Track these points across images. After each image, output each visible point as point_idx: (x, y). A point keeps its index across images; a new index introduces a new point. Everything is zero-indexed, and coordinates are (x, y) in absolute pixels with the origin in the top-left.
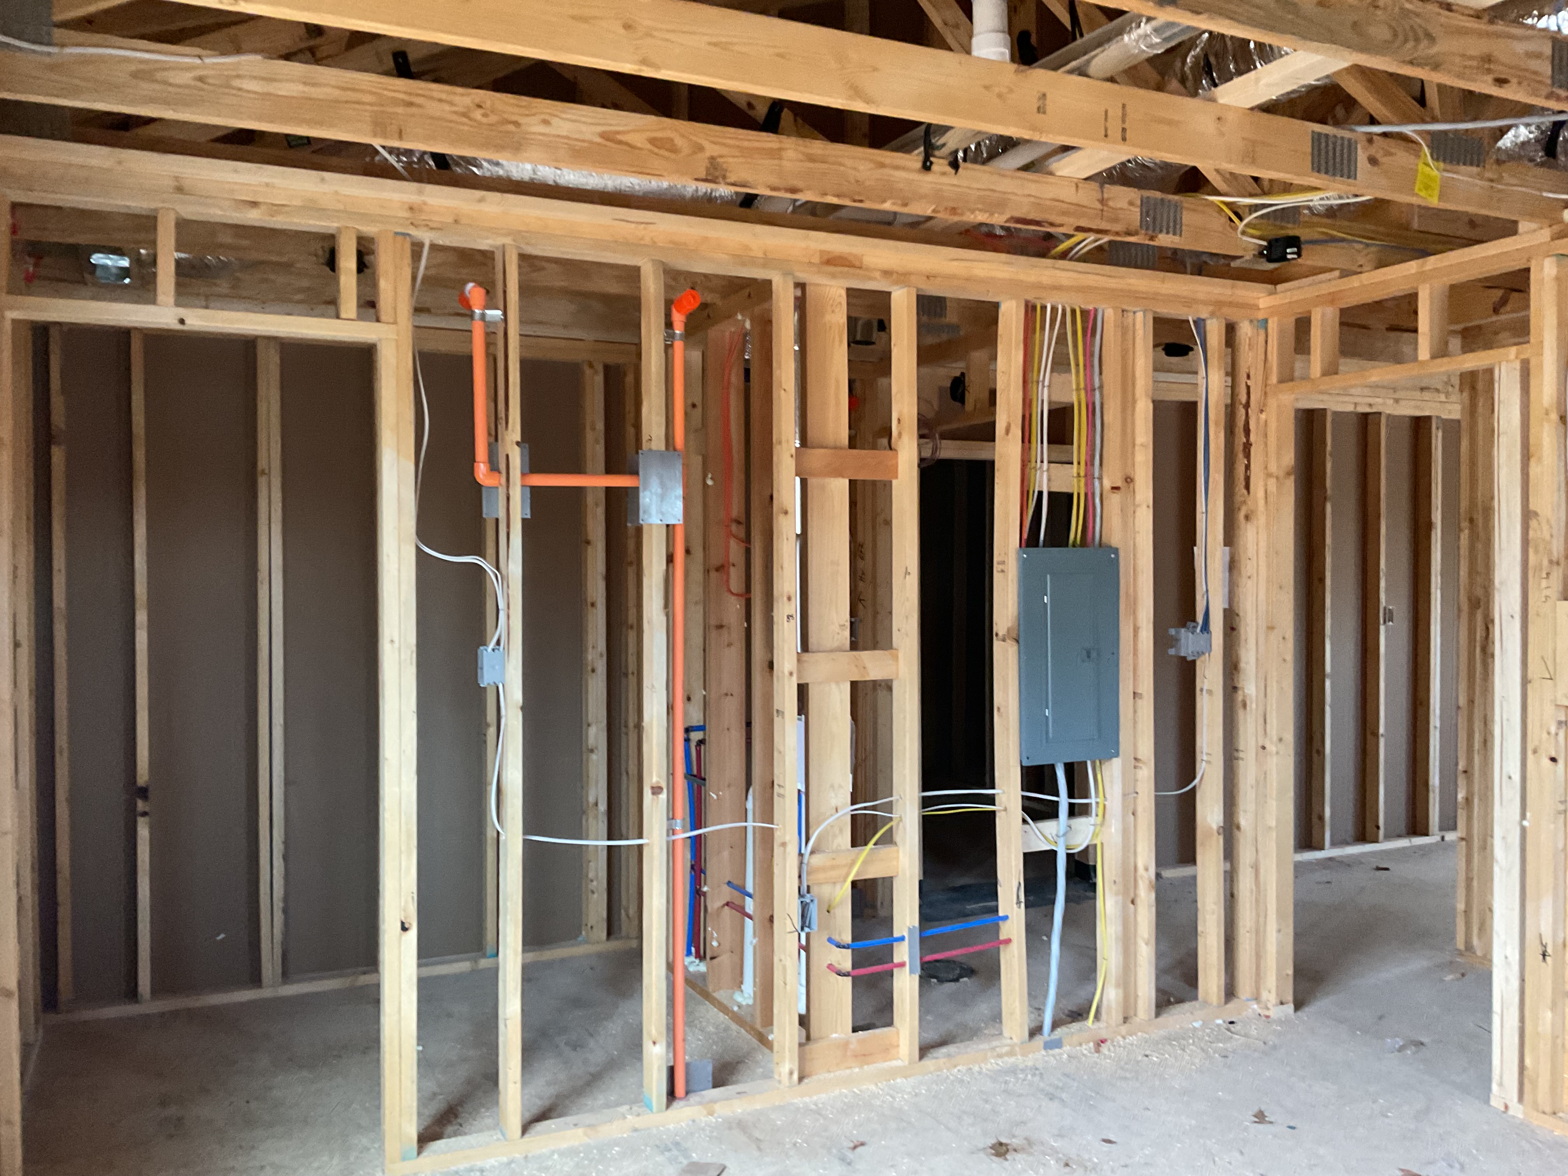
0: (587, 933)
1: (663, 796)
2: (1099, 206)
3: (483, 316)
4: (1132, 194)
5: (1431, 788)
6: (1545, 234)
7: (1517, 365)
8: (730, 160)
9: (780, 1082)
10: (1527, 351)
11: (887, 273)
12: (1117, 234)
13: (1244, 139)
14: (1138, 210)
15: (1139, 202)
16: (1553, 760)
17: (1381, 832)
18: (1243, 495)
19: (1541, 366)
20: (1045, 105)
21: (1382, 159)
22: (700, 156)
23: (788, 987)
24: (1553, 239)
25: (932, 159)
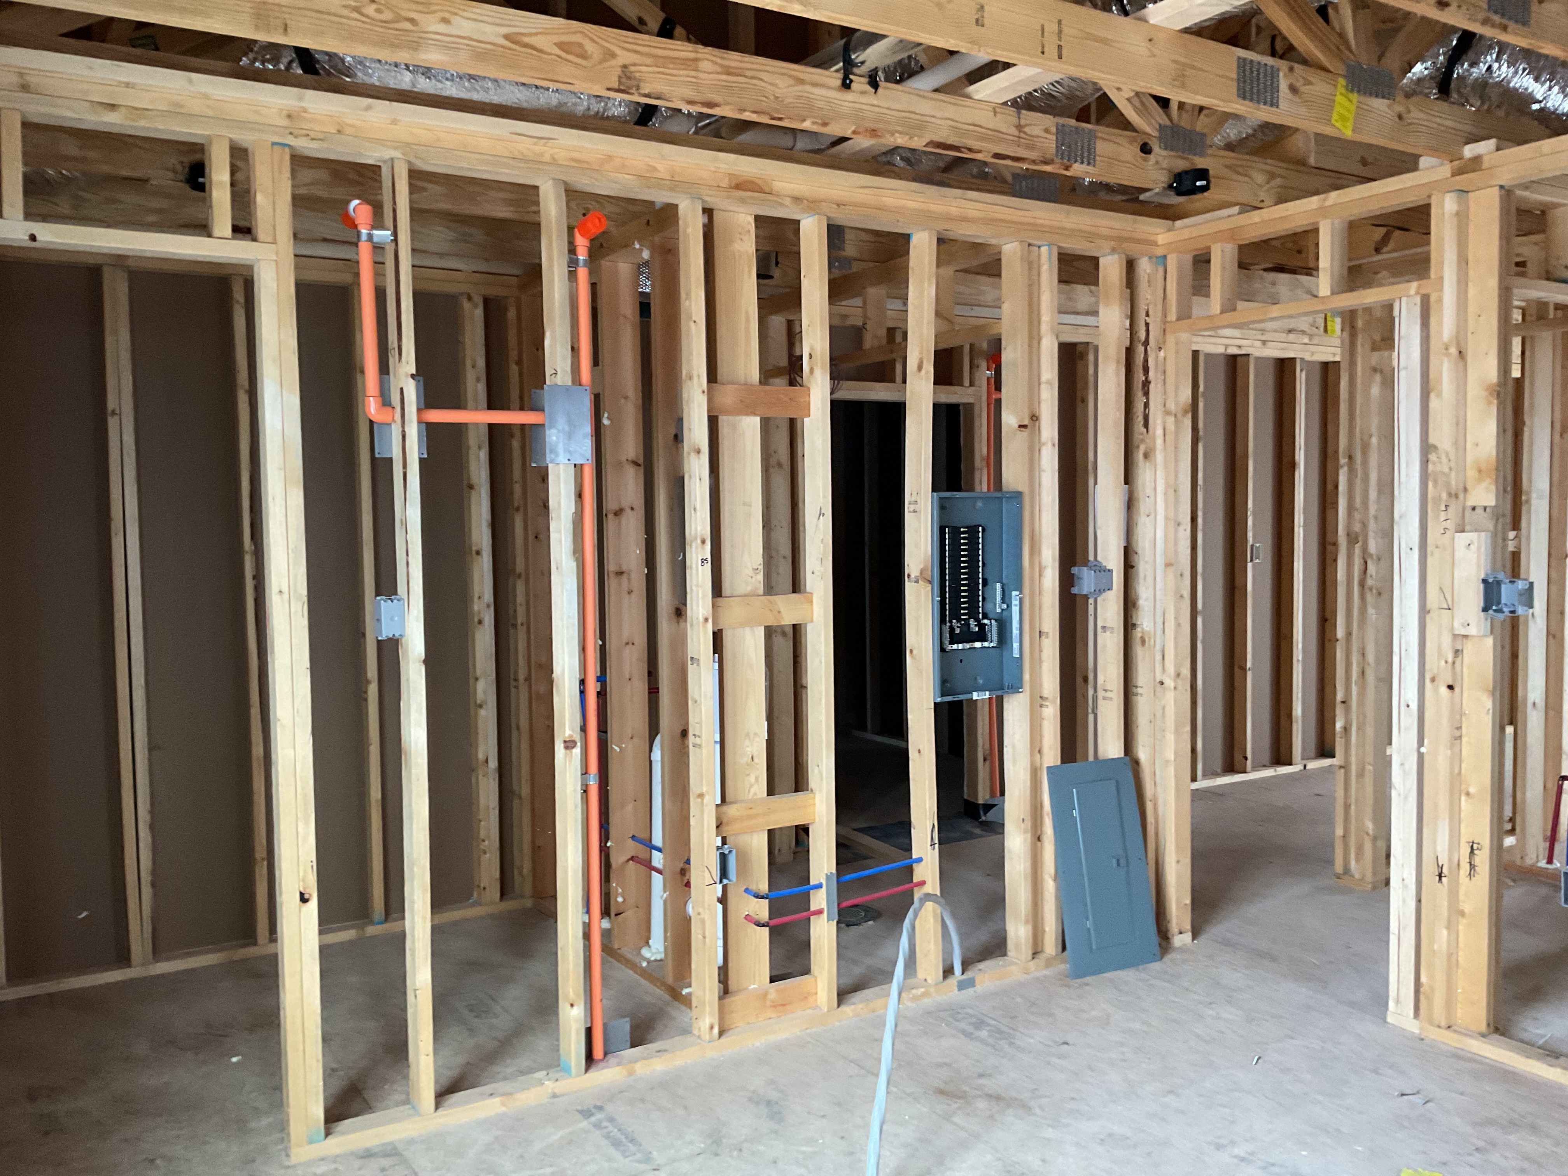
0: (479, 895)
1: (577, 751)
2: (1017, 133)
3: (370, 237)
4: (1049, 121)
5: (1294, 719)
6: (1445, 170)
7: (1418, 300)
8: (644, 69)
9: (699, 1037)
10: (1427, 286)
11: (797, 199)
12: (1034, 162)
13: (1175, 62)
14: (1054, 138)
15: (1054, 130)
16: (1451, 687)
17: (1249, 762)
18: (1142, 434)
19: (1440, 300)
20: (983, 17)
21: (1303, 89)
22: (613, 63)
23: (707, 940)
24: (1453, 176)
25: (851, 77)
